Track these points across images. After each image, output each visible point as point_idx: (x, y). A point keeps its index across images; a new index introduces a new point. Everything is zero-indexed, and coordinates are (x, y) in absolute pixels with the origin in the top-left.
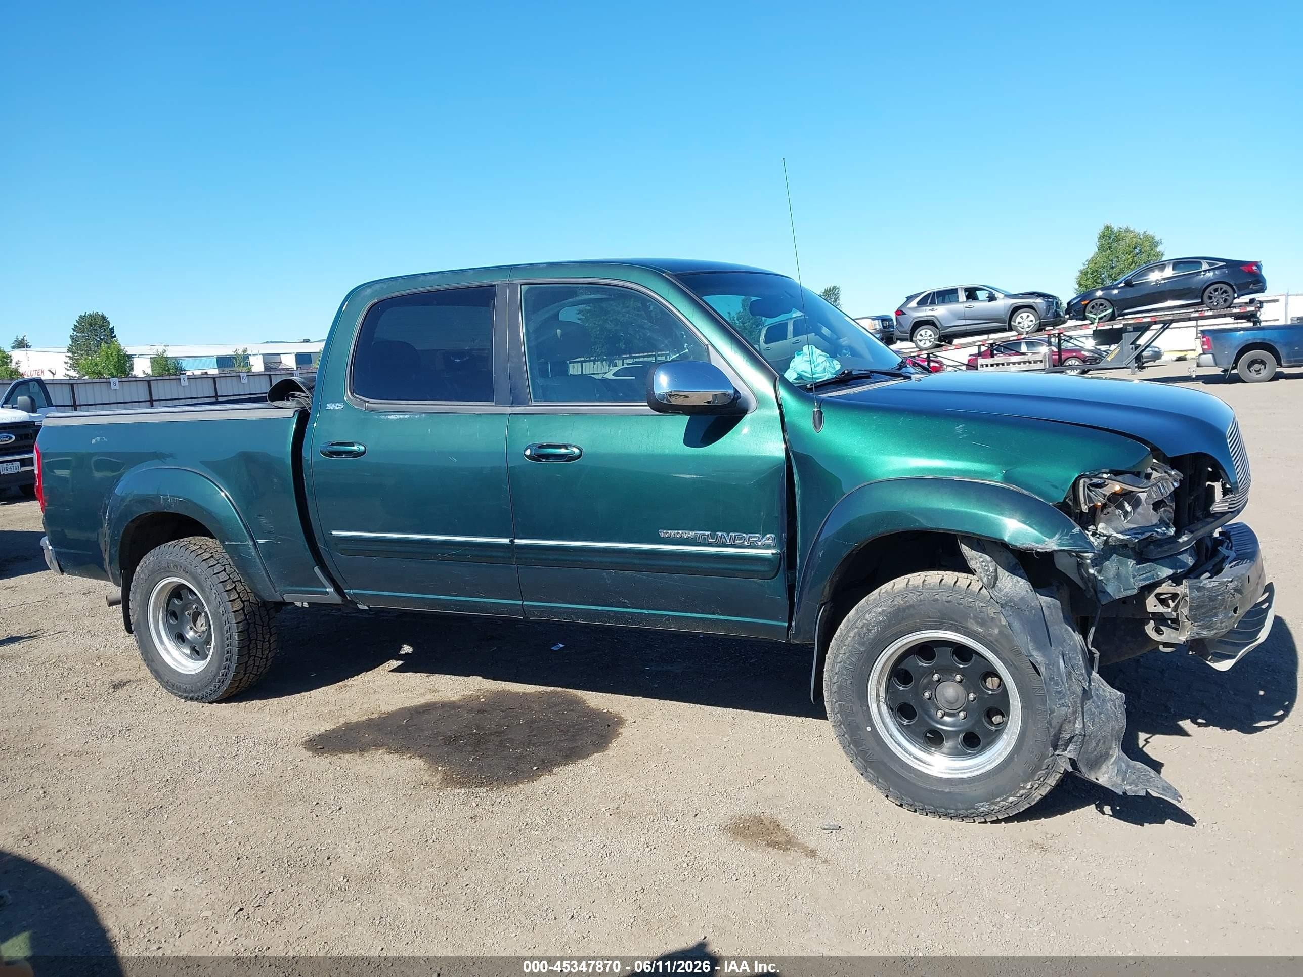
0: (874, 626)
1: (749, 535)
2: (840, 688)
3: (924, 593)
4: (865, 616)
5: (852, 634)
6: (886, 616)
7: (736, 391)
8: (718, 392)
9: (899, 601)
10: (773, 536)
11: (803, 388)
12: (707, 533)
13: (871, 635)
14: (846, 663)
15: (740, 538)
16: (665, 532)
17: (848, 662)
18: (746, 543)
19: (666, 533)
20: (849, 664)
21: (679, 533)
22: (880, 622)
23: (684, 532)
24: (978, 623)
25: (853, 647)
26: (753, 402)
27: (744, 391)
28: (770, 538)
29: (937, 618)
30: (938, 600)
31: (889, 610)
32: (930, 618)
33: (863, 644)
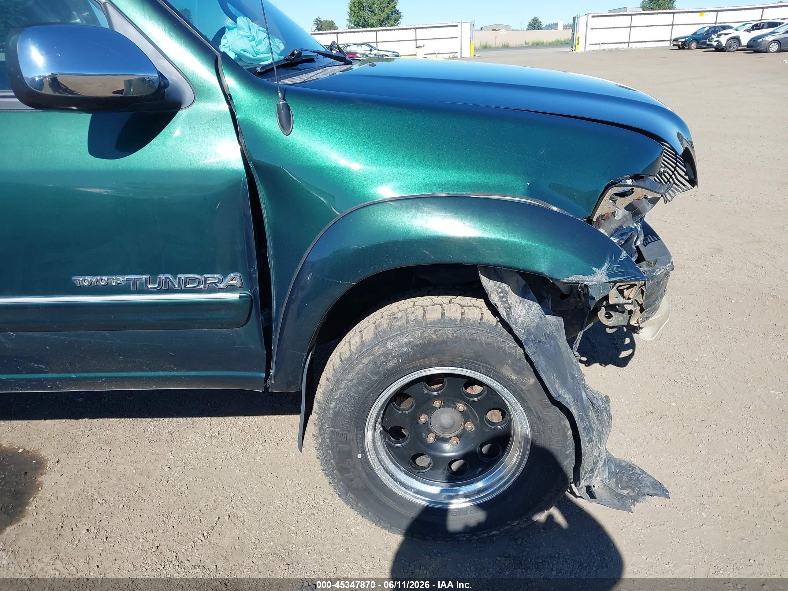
0: (394, 357)
1: (206, 276)
2: (336, 414)
3: (461, 329)
4: (385, 344)
5: (365, 361)
6: (412, 348)
7: (161, 76)
8: (134, 76)
9: (430, 334)
10: (238, 274)
11: (253, 70)
12: (144, 277)
13: (388, 366)
14: (351, 390)
15: (192, 281)
16: (81, 279)
17: (354, 390)
18: (202, 286)
19: (86, 280)
20: (354, 392)
21: (104, 280)
22: (403, 354)
23: (110, 277)
24: (514, 370)
25: (363, 374)
26: (188, 93)
27: (172, 76)
28: (235, 279)
29: (468, 359)
30: (476, 340)
31: (417, 342)
32: (461, 356)
33: (377, 373)
